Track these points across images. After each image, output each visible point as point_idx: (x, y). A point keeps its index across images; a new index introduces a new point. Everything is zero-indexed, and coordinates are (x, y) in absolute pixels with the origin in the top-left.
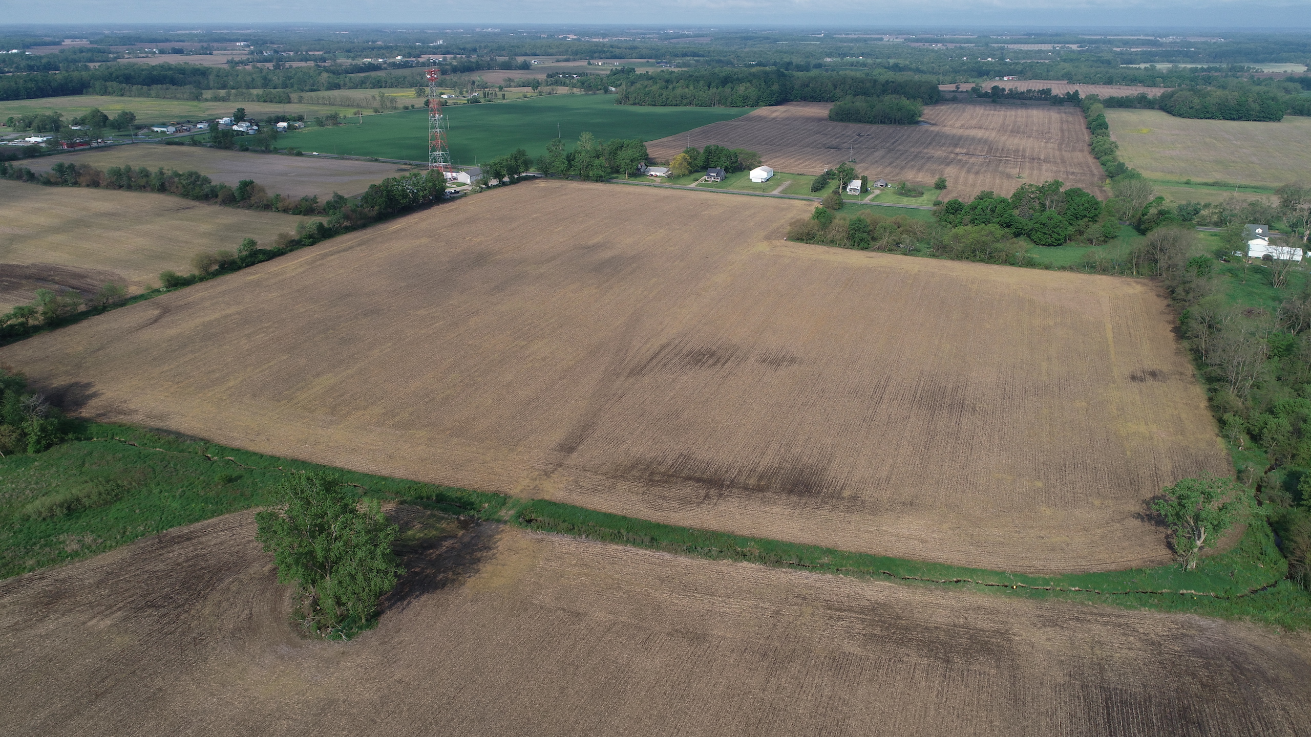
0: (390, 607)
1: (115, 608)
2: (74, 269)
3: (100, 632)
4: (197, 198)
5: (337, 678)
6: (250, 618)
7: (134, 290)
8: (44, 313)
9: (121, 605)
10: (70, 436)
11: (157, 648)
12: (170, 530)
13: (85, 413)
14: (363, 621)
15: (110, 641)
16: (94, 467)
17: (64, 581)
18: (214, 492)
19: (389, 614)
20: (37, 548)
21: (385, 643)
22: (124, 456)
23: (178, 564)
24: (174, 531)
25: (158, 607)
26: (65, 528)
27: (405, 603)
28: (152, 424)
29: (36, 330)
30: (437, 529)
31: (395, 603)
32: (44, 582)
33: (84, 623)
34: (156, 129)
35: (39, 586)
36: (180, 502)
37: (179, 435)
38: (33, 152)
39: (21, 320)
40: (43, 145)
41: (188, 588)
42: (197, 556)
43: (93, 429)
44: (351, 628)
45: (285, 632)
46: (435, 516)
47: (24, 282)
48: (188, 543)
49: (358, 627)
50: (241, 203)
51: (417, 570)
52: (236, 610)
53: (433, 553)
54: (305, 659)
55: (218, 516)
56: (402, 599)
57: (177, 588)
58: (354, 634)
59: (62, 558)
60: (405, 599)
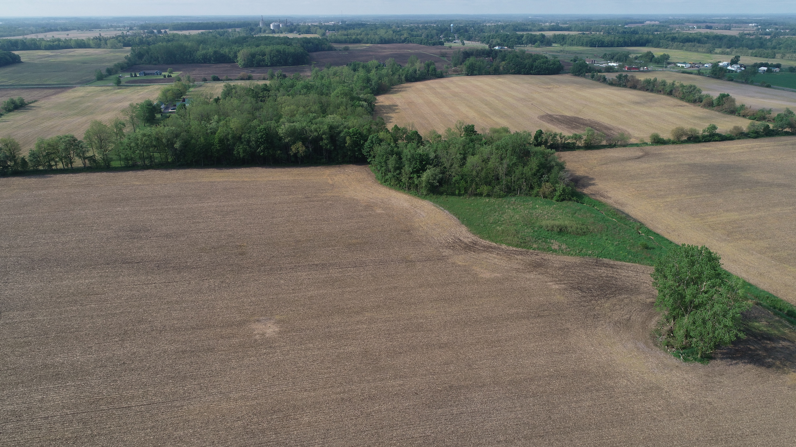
0: (722, 359)
1: (562, 282)
2: (607, 125)
3: (551, 289)
4: (689, 101)
5: (667, 377)
6: (628, 320)
7: (633, 141)
8: (585, 140)
9: (566, 282)
10: (574, 198)
11: (574, 310)
12: (604, 259)
13: (585, 191)
14: (699, 356)
15: (554, 295)
16: (580, 216)
17: (545, 260)
18: (635, 250)
19: (719, 362)
20: (540, 241)
21: (709, 376)
22: (595, 216)
23: (601, 277)
24: (606, 260)
25: (582, 292)
26: (556, 238)
27: (734, 362)
28: (616, 206)
29: (579, 148)
30: (779, 331)
31: (727, 358)
32: (537, 257)
33: (546, 282)
34: (679, 65)
35: (534, 257)
36: (615, 248)
37: (628, 216)
38: (610, 70)
39: (575, 141)
40: (616, 67)
41: (601, 290)
42: (613, 277)
43: (586, 199)
44: (689, 356)
45: (646, 337)
46: (781, 322)
47: (582, 126)
48: (610, 269)
49: (694, 358)
50: (715, 108)
51: (752, 347)
52: (623, 313)
53: (770, 344)
54: (651, 356)
55: (632, 263)
56: (733, 358)
57: (596, 287)
58: (689, 360)
59: (549, 250)
60: (735, 360)
